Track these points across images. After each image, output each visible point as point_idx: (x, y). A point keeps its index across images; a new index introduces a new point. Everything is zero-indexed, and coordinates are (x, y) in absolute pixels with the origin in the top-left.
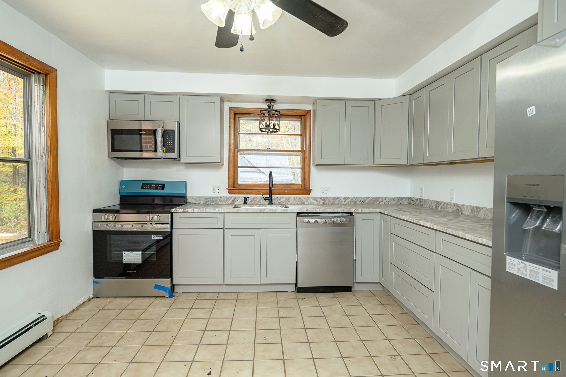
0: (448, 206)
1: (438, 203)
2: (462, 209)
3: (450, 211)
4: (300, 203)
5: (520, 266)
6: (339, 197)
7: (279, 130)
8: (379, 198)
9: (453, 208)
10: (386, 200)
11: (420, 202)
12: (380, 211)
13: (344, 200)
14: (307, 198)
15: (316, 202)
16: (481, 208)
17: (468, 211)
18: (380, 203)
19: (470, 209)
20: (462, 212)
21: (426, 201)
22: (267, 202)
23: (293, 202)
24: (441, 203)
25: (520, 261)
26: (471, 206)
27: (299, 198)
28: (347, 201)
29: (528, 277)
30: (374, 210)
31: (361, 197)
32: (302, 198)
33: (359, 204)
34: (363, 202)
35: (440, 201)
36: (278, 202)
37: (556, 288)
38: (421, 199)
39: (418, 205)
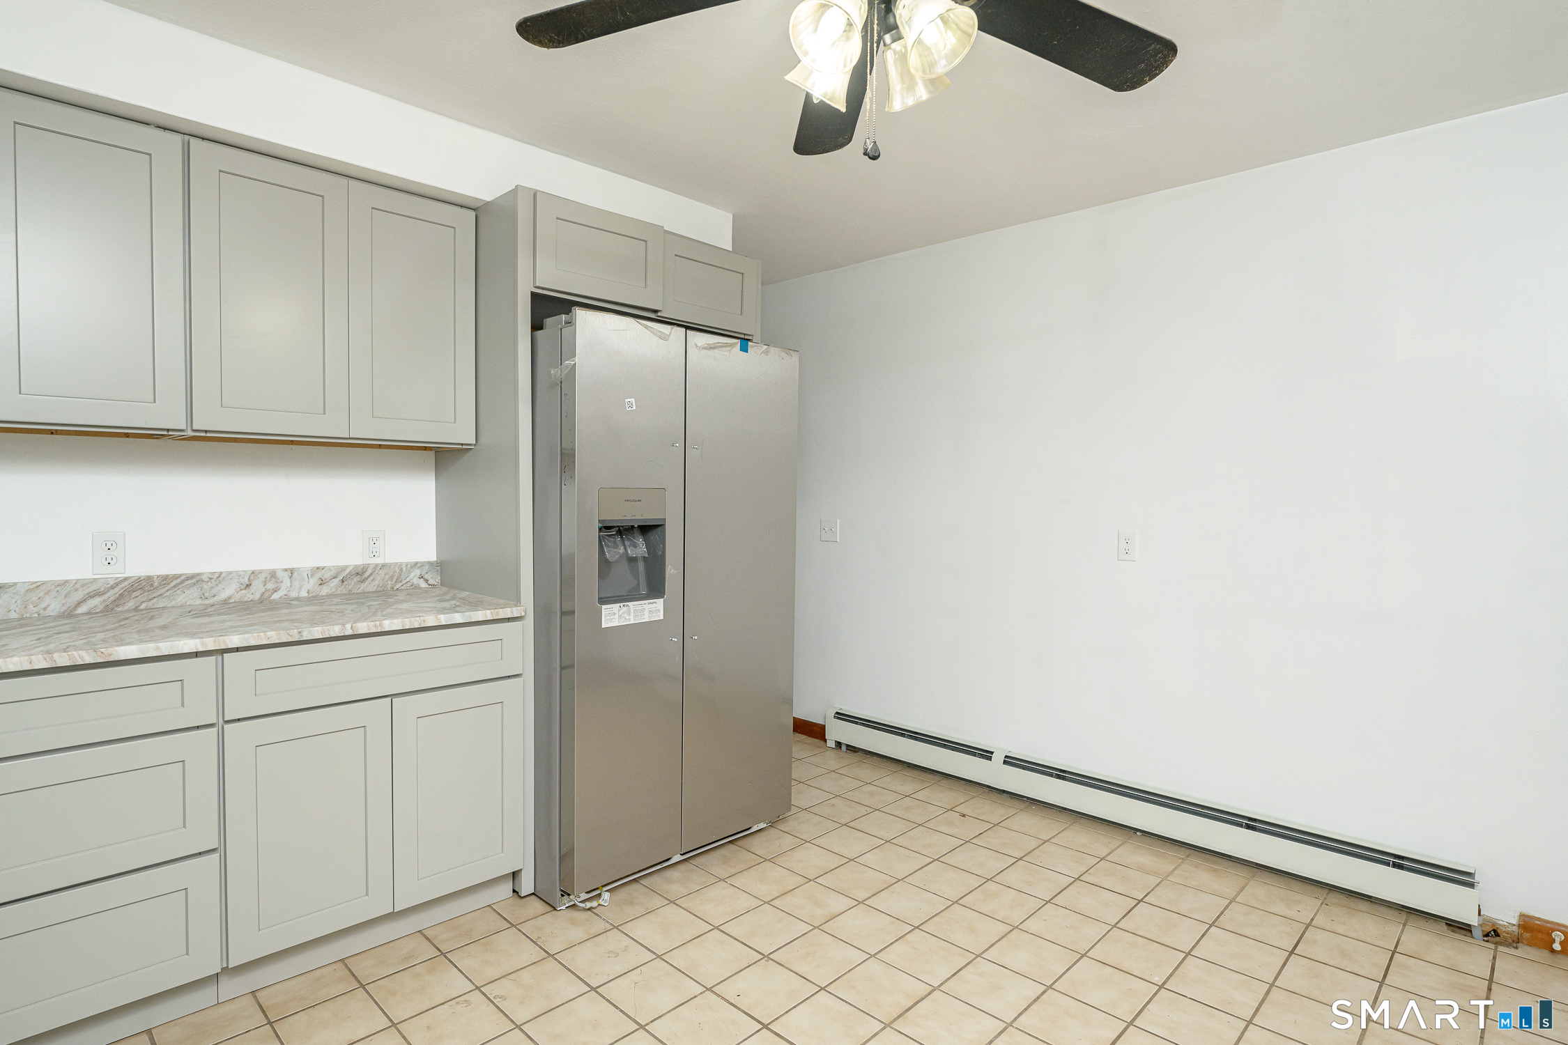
5: (620, 613)
25: (622, 604)
29: (632, 622)
37: (662, 618)
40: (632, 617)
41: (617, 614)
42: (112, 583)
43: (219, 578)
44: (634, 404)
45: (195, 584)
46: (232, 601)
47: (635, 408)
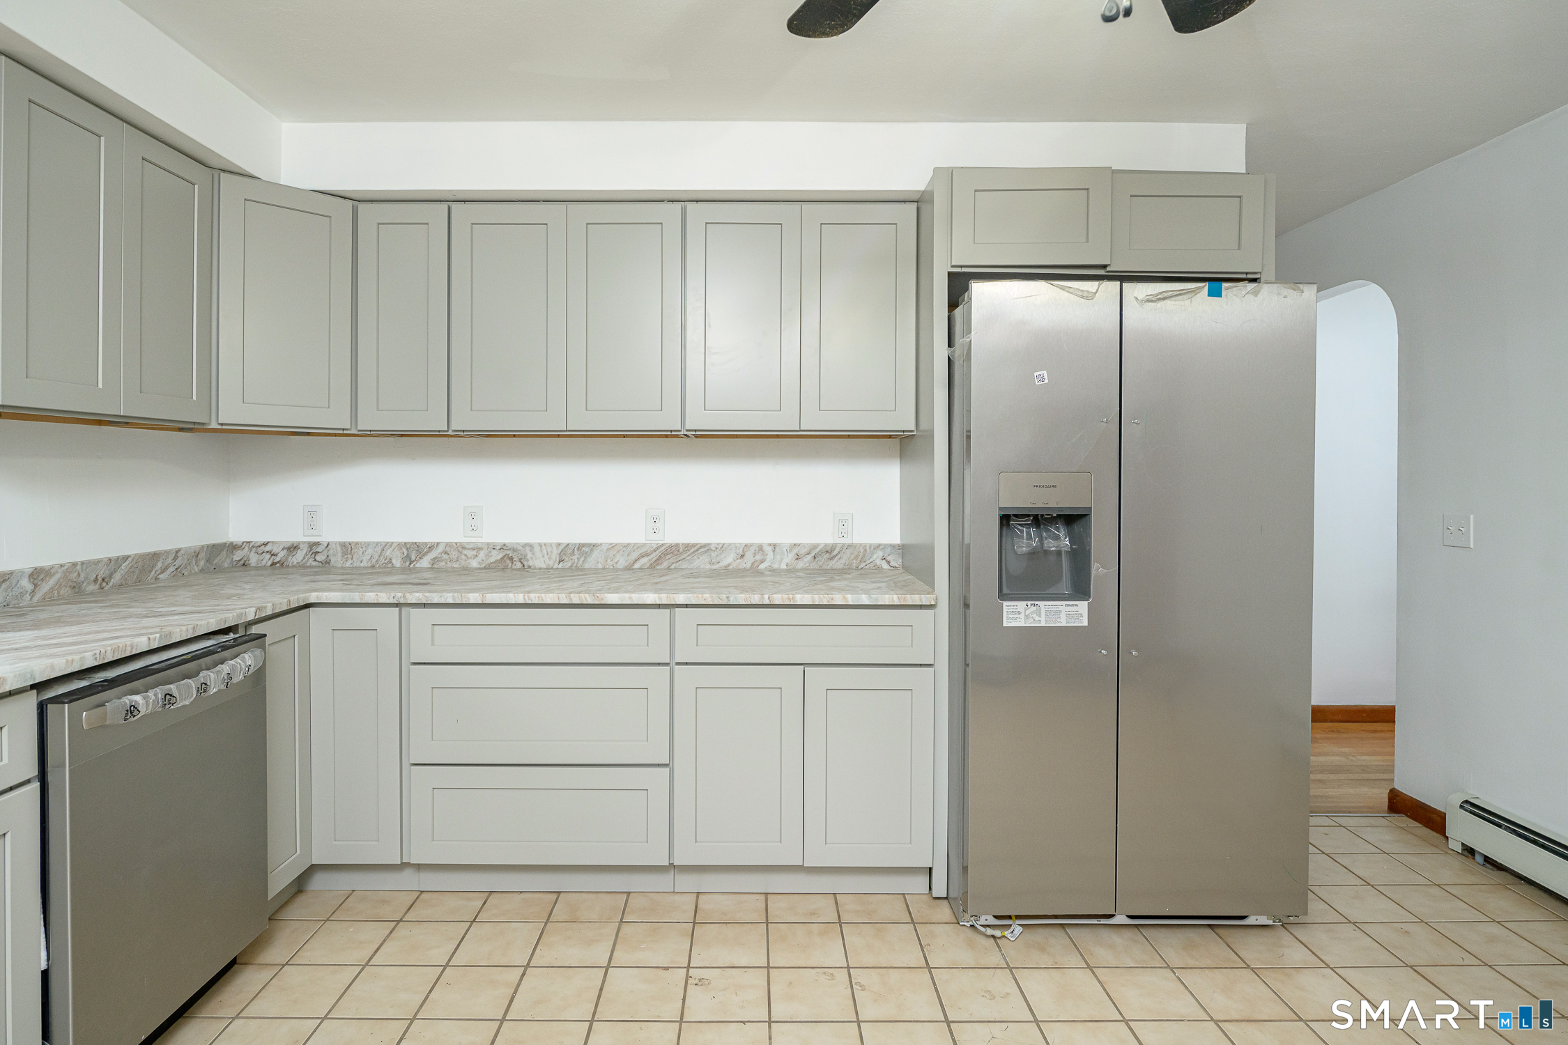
0: (465, 552)
1: (414, 551)
2: (525, 556)
3: (475, 564)
5: (1028, 612)
8: (155, 556)
9: (488, 555)
10: (178, 563)
11: (317, 553)
13: (30, 586)
16: (594, 546)
17: (550, 558)
18: (161, 576)
19: (556, 552)
20: (525, 563)
21: (347, 549)
24: (431, 546)
25: (1029, 603)
26: (559, 544)
28: (45, 587)
29: (1044, 624)
30: (302, 599)
31: (97, 561)
33: (93, 596)
34: (104, 584)
35: (426, 544)
37: (1085, 623)
38: (317, 544)
39: (302, 566)
40: (1043, 619)
41: (1023, 614)
42: (655, 547)
43: (722, 548)
44: (1046, 377)
45: (706, 552)
46: (731, 567)
47: (1046, 381)
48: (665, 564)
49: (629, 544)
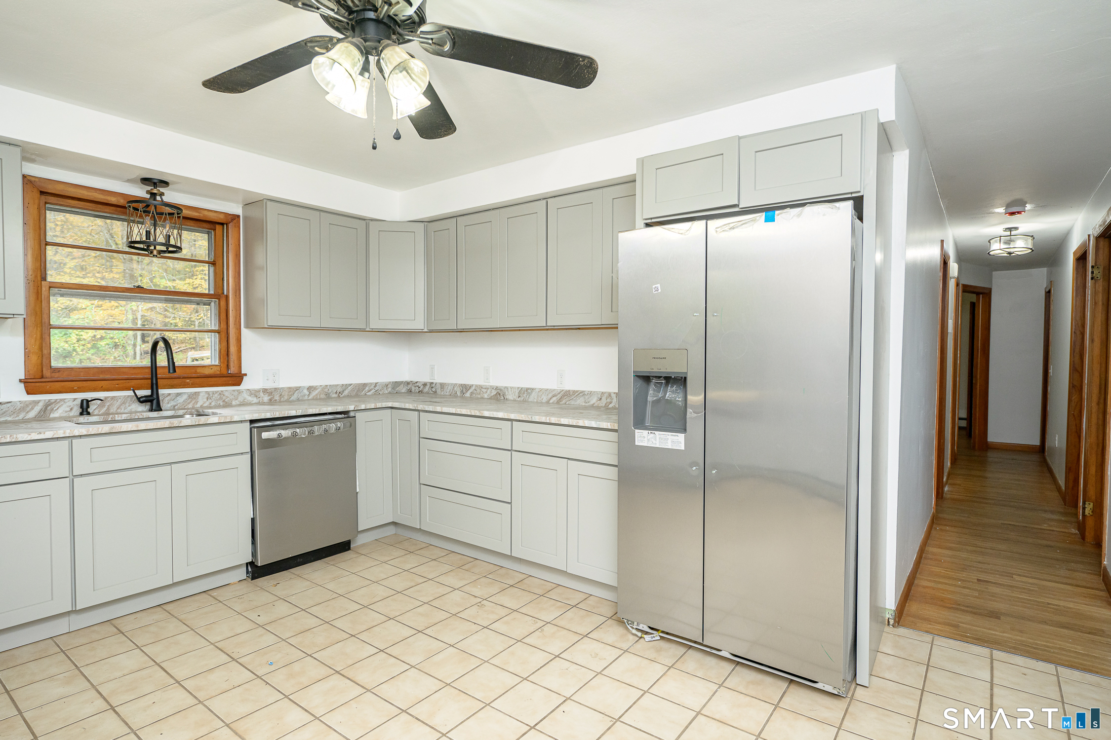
0: (483, 390)
1: (465, 388)
2: (505, 393)
3: (486, 396)
4: (222, 404)
5: (649, 437)
6: (300, 387)
7: (180, 248)
8: (365, 385)
9: (491, 392)
10: (376, 388)
11: (433, 387)
12: (392, 405)
13: (308, 393)
14: (236, 393)
15: (255, 400)
16: (533, 389)
17: (515, 395)
18: (368, 394)
19: (517, 392)
20: (505, 397)
21: (442, 385)
22: (147, 406)
23: (205, 403)
24: (471, 387)
25: (650, 432)
26: (518, 388)
27: (218, 393)
28: (314, 394)
29: (657, 446)
30: (384, 405)
31: (337, 385)
32: (226, 394)
33: (334, 398)
34: (340, 395)
35: (468, 385)
36: (169, 405)
37: (683, 448)
38: (432, 383)
39: (428, 393)
40: (658, 442)
41: (646, 438)
44: (659, 288)
45: (583, 395)
46: (595, 405)
47: (660, 291)
48: (564, 402)
49: (548, 389)
